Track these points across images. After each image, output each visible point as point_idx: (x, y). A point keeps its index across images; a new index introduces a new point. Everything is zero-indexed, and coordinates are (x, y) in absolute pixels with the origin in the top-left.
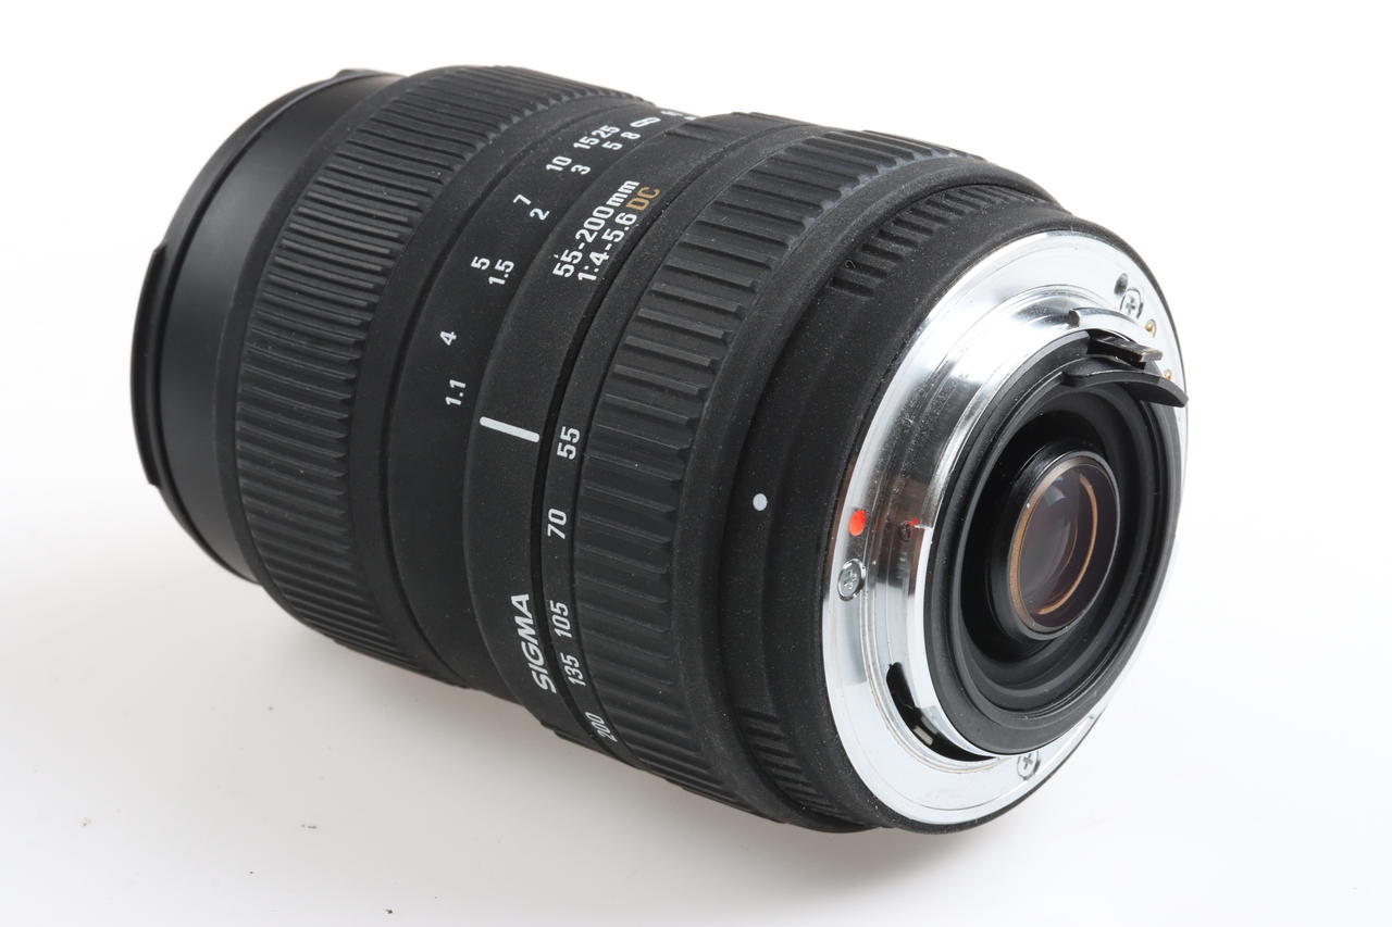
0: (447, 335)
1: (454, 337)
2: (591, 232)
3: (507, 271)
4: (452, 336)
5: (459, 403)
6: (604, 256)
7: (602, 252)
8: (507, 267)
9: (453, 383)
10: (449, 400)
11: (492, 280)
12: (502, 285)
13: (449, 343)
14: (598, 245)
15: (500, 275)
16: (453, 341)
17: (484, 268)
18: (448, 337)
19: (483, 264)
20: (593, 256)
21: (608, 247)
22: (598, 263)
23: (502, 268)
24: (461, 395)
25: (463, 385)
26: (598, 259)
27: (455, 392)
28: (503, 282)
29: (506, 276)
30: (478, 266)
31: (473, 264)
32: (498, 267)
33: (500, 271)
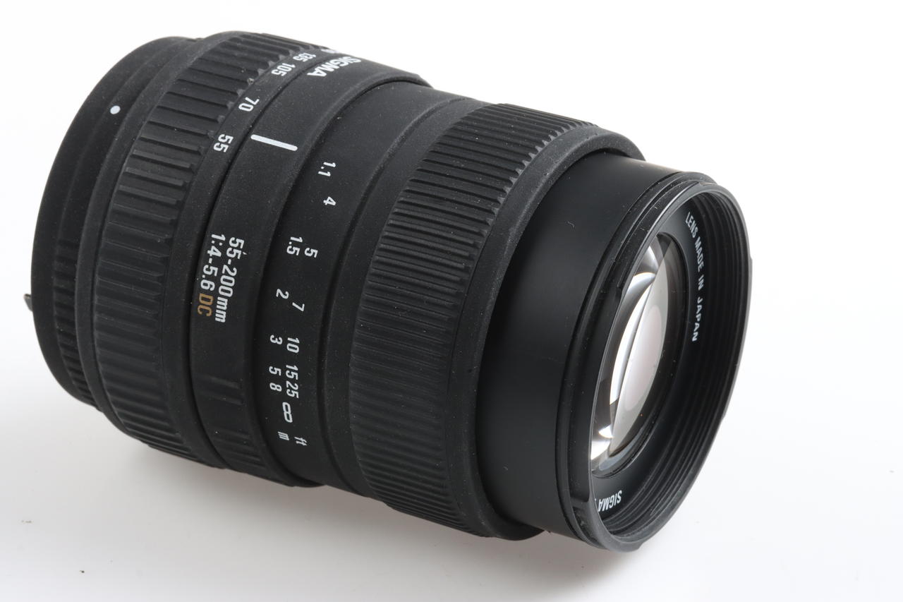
0: (330, 203)
1: (325, 201)
2: (227, 274)
3: (290, 247)
4: (326, 202)
5: (325, 163)
6: (211, 253)
7: (214, 257)
8: (291, 250)
9: (328, 174)
10: (334, 165)
11: (300, 240)
12: (293, 236)
13: (329, 198)
14: (219, 262)
15: (295, 244)
17: (308, 249)
18: (330, 201)
19: (309, 252)
20: (219, 254)
21: (210, 261)
22: (213, 248)
23: (295, 249)
24: (323, 167)
25: (320, 173)
26: (214, 251)
27: (327, 169)
28: (292, 238)
29: (290, 243)
30: (313, 251)
31: (316, 252)
32: (298, 250)
33: (295, 246)
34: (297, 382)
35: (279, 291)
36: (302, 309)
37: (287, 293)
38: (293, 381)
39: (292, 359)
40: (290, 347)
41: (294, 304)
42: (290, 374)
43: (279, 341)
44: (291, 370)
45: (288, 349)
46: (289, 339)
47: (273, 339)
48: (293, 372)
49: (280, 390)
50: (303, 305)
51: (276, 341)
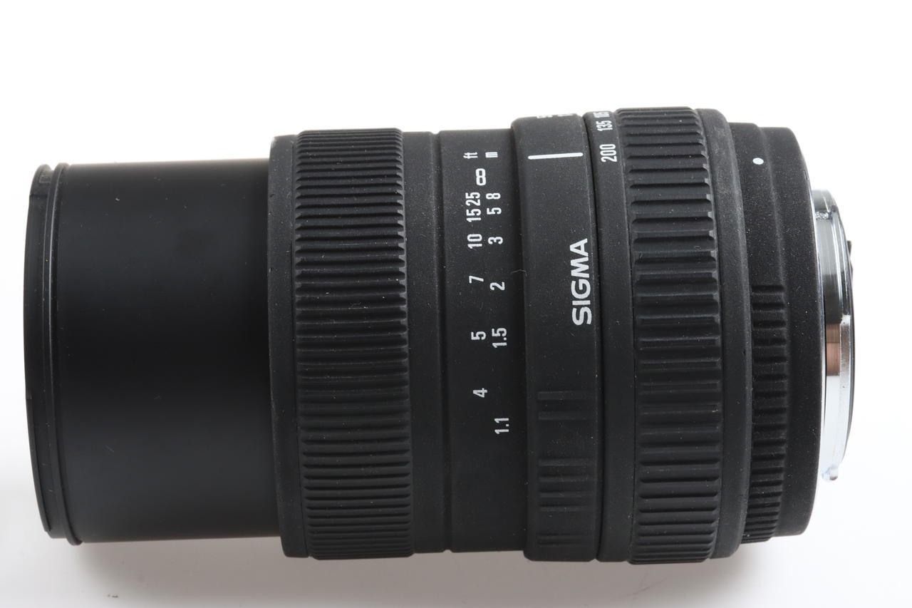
0: (479, 391)
1: (486, 391)
3: (504, 335)
4: (484, 391)
5: (507, 431)
8: (501, 333)
9: (497, 420)
10: (497, 431)
11: (495, 345)
12: (504, 346)
13: (483, 396)
15: (500, 339)
16: (485, 393)
17: (483, 338)
18: (481, 393)
19: (481, 336)
23: (498, 334)
24: (507, 425)
25: (507, 419)
27: (502, 425)
28: (505, 344)
29: (505, 339)
30: (478, 338)
31: (473, 338)
32: (494, 335)
33: (498, 337)
34: (467, 207)
35: (503, 288)
36: (471, 277)
37: (493, 289)
38: (473, 206)
39: (475, 228)
40: (478, 238)
41: (482, 280)
42: (476, 213)
43: (492, 241)
44: (475, 216)
45: (480, 236)
46: (481, 245)
47: (499, 240)
48: (472, 216)
49: (487, 195)
50: (470, 282)
51: (495, 239)
